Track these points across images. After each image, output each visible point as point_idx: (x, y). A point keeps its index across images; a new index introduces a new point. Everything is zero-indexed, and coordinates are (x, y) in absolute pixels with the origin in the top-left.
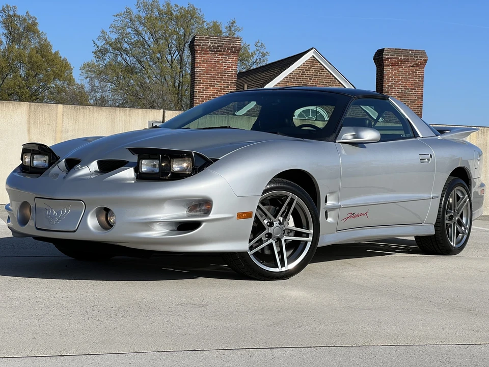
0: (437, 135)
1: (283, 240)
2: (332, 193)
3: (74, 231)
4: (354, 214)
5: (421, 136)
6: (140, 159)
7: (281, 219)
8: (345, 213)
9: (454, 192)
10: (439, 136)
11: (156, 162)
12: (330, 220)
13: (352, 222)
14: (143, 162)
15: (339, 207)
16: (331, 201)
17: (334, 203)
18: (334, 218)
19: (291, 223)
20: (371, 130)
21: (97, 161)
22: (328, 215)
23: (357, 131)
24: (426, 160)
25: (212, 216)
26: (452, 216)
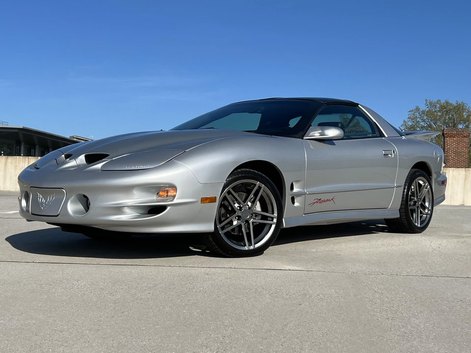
0: (401, 136)
1: (250, 223)
2: (297, 181)
3: (58, 215)
4: (320, 199)
5: (386, 136)
7: (249, 204)
8: (311, 199)
9: (416, 181)
10: (403, 137)
12: (296, 204)
13: (319, 207)
15: (305, 194)
16: (298, 188)
17: (299, 190)
18: (300, 203)
19: (258, 208)
20: (335, 128)
21: (84, 155)
22: (295, 201)
23: (323, 130)
24: (390, 156)
25: (176, 201)
26: (415, 202)
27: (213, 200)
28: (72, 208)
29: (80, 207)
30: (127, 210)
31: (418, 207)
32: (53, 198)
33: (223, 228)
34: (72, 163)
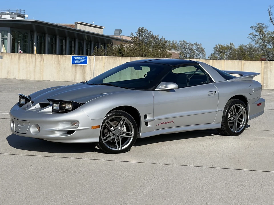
0: (227, 80)
1: (120, 136)
2: (149, 114)
3: (26, 133)
4: (164, 122)
5: (214, 82)
6: (54, 103)
7: (120, 127)
8: (158, 122)
9: (234, 107)
10: (228, 80)
11: (58, 105)
12: (149, 126)
13: (164, 126)
14: (55, 105)
15: (153, 120)
16: (149, 117)
17: (150, 118)
18: (152, 125)
19: (125, 129)
20: (173, 84)
21: (39, 103)
22: (148, 124)
23: (166, 85)
24: (213, 94)
25: (79, 128)
26: (234, 118)
27: (98, 127)
28: (33, 130)
29: (37, 130)
30: (57, 132)
31: (236, 121)
32: (24, 125)
33: (105, 140)
34: (33, 108)
